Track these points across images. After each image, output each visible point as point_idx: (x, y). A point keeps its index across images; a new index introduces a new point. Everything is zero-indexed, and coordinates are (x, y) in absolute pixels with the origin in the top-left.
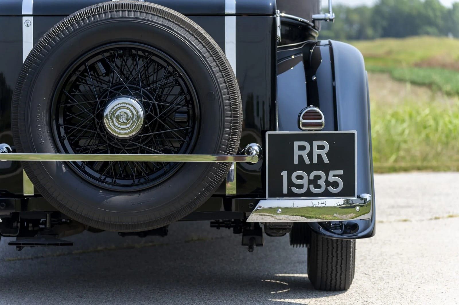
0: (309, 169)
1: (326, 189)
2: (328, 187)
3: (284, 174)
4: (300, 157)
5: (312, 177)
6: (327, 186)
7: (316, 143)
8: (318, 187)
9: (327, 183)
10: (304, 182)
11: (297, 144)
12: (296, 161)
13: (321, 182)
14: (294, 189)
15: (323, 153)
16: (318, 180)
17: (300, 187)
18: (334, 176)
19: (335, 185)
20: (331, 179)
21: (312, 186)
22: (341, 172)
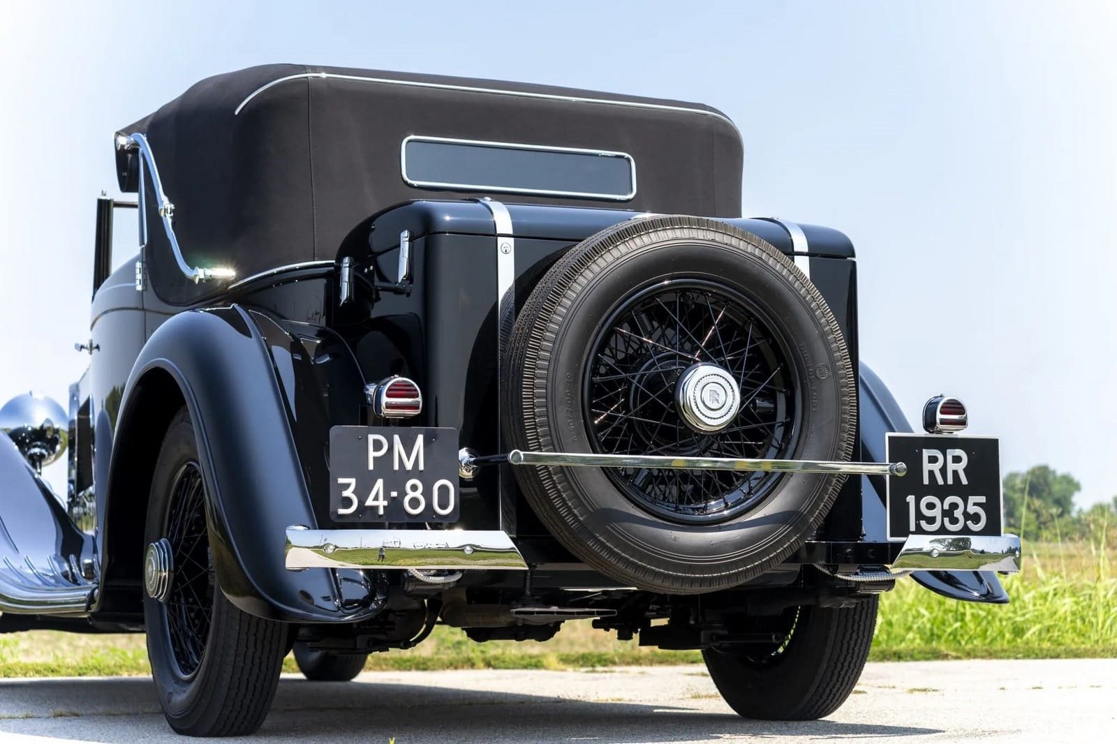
0: (942, 492)
1: (965, 524)
2: (967, 522)
3: (911, 499)
4: (931, 473)
5: (946, 507)
6: (966, 520)
7: (951, 453)
8: (954, 521)
9: (967, 516)
10: (936, 512)
11: (926, 453)
12: (926, 481)
13: (958, 513)
14: (923, 523)
15: (960, 467)
16: (955, 511)
17: (931, 520)
18: (975, 504)
19: (976, 518)
20: (972, 509)
21: (946, 520)
22: (982, 499)
